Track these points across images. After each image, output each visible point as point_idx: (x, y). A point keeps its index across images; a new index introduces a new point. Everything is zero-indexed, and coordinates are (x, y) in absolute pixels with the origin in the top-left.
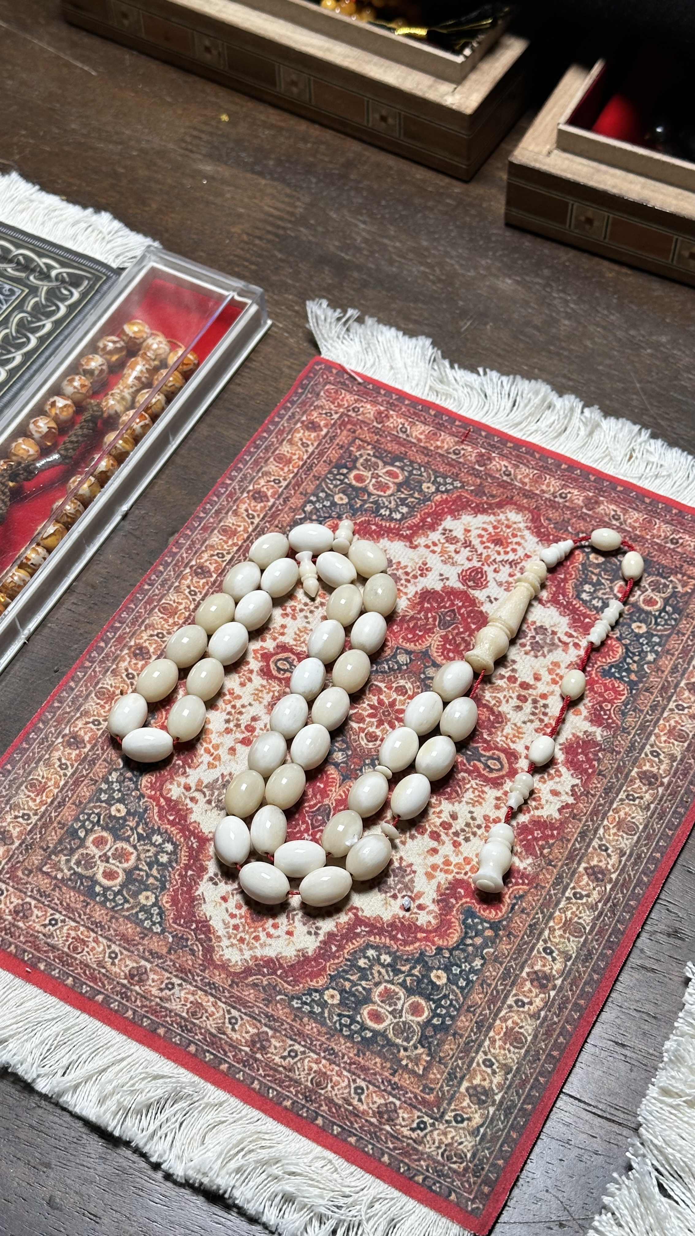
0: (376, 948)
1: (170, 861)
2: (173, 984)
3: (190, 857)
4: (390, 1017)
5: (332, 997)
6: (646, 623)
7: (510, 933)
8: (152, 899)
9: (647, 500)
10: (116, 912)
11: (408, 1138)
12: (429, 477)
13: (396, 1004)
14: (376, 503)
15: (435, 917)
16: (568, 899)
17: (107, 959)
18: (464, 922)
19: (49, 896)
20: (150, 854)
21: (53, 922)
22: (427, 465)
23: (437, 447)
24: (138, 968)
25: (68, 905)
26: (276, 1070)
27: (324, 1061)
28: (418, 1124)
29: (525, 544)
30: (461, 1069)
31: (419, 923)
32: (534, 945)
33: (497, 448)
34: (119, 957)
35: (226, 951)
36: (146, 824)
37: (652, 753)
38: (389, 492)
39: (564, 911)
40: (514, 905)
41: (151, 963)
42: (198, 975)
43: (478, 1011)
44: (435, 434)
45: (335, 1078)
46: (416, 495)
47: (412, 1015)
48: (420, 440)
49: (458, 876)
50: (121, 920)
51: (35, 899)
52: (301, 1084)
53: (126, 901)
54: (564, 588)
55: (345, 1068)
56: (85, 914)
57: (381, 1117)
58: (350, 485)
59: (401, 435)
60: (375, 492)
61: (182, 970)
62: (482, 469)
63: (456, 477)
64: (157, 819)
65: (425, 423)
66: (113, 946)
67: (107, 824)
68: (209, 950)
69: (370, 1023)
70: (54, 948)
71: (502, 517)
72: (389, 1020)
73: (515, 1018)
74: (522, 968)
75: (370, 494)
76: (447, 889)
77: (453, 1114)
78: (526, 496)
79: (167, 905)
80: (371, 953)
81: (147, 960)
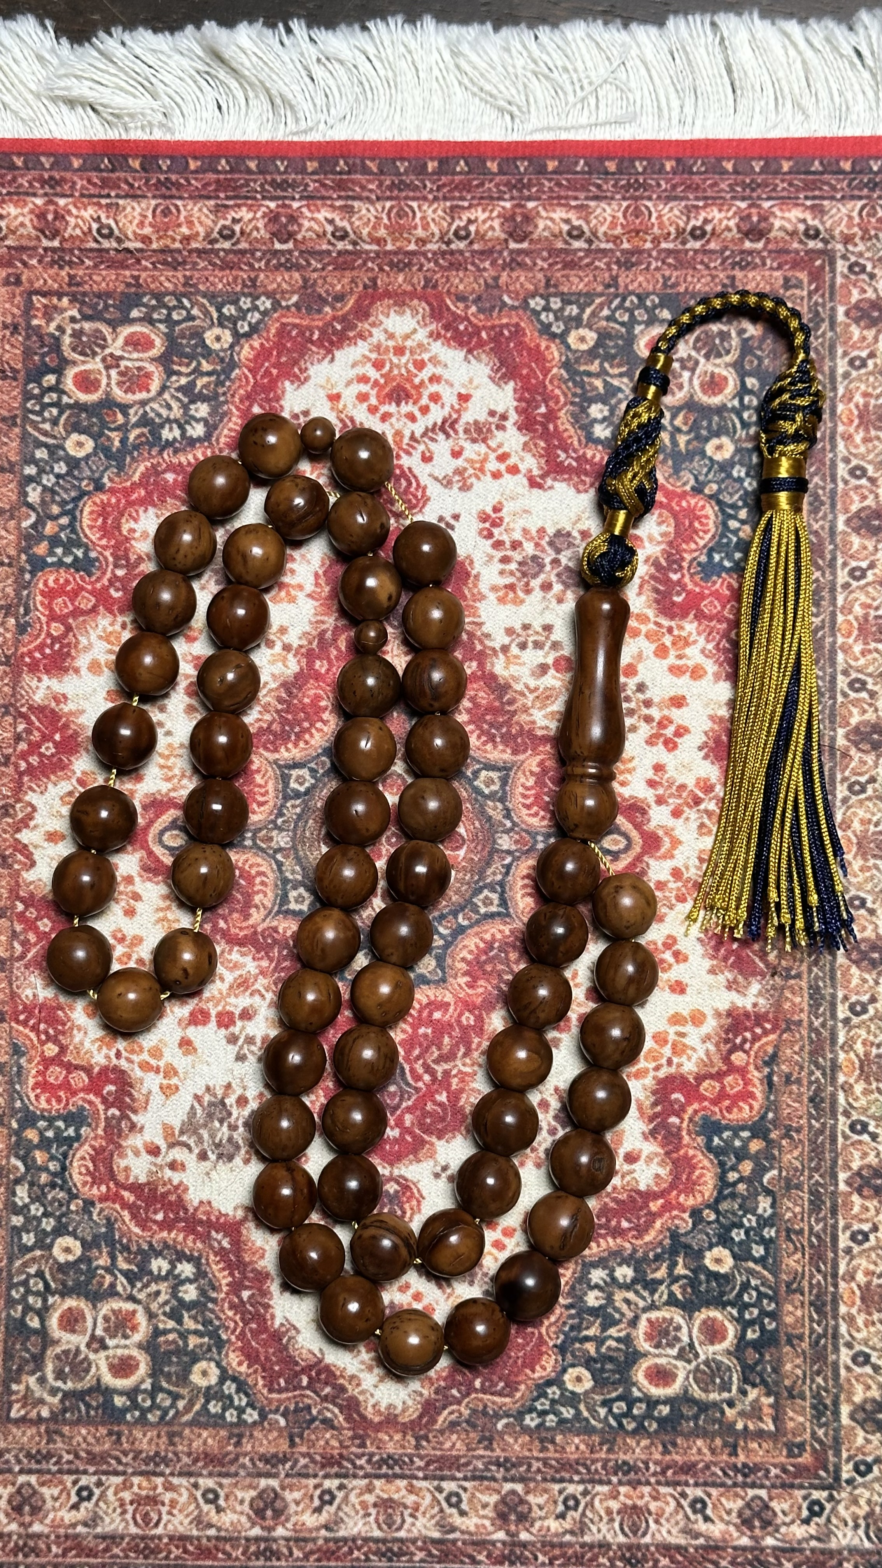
0: (601, 1263)
1: (202, 1292)
2: (329, 1492)
3: (230, 1267)
4: (680, 1364)
5: (579, 1379)
6: (727, 433)
7: (789, 1129)
8: (214, 1373)
9: (611, 166)
10: (170, 1423)
11: (807, 1540)
12: (207, 313)
13: (677, 1339)
14: (145, 421)
15: (662, 1164)
16: (846, 1021)
17: (206, 1508)
18: (709, 1148)
19: (48, 1456)
20: (162, 1298)
21: (85, 1495)
22: (189, 289)
23: (187, 239)
24: (260, 1496)
25: (88, 1453)
26: (561, 1545)
27: (623, 1489)
28: (810, 1509)
29: (446, 374)
30: (826, 1391)
31: (642, 1187)
32: (834, 1127)
33: (293, 185)
34: (222, 1494)
35: (378, 1394)
36: (126, 1248)
37: (851, 685)
38: (155, 386)
39: (848, 1046)
40: (769, 1077)
41: (275, 1476)
42: (359, 1457)
43: (805, 1283)
44: (166, 212)
45: (653, 1506)
46: (206, 366)
47: (712, 1343)
48: (146, 239)
49: (661, 1074)
50: (187, 1431)
51: (30, 1472)
52: (608, 1546)
53: (176, 1397)
54: (557, 433)
55: (659, 1483)
56: (126, 1454)
57: (751, 1528)
58: (79, 407)
59: (106, 244)
60: (130, 398)
61: (329, 1461)
62: (290, 245)
63: (253, 289)
64: (137, 1230)
65: (134, 197)
66: (201, 1481)
67: (64, 1284)
68: (352, 1407)
69: (656, 1392)
70: (113, 1538)
71: (378, 335)
72: (682, 1370)
73: (863, 1263)
74: (834, 1176)
75: (124, 408)
76: (655, 1104)
77: (851, 1466)
78: (398, 267)
79: (243, 1369)
80: (597, 1275)
81: (268, 1475)
